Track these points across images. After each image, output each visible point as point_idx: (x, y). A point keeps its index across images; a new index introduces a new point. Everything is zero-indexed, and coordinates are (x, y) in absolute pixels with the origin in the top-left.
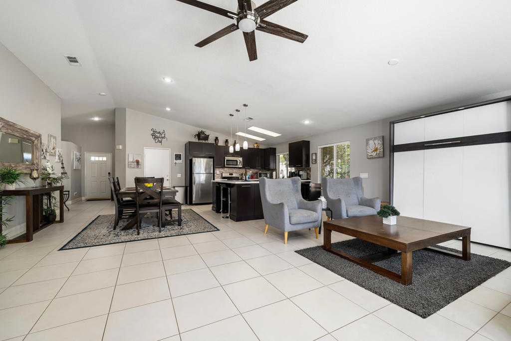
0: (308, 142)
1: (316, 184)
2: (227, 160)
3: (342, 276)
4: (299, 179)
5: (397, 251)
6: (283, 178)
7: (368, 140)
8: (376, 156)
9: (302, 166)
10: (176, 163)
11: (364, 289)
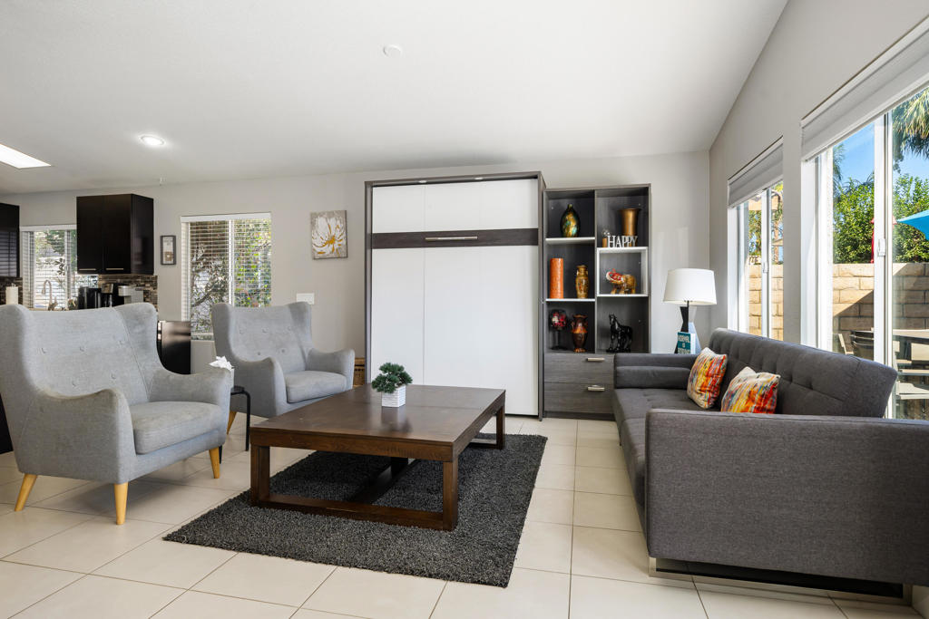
0: (149, 202)
1: (176, 323)
3: (327, 561)
4: (150, 311)
5: (406, 459)
6: (52, 307)
7: (314, 217)
8: (333, 255)
9: (128, 270)
11: (384, 574)
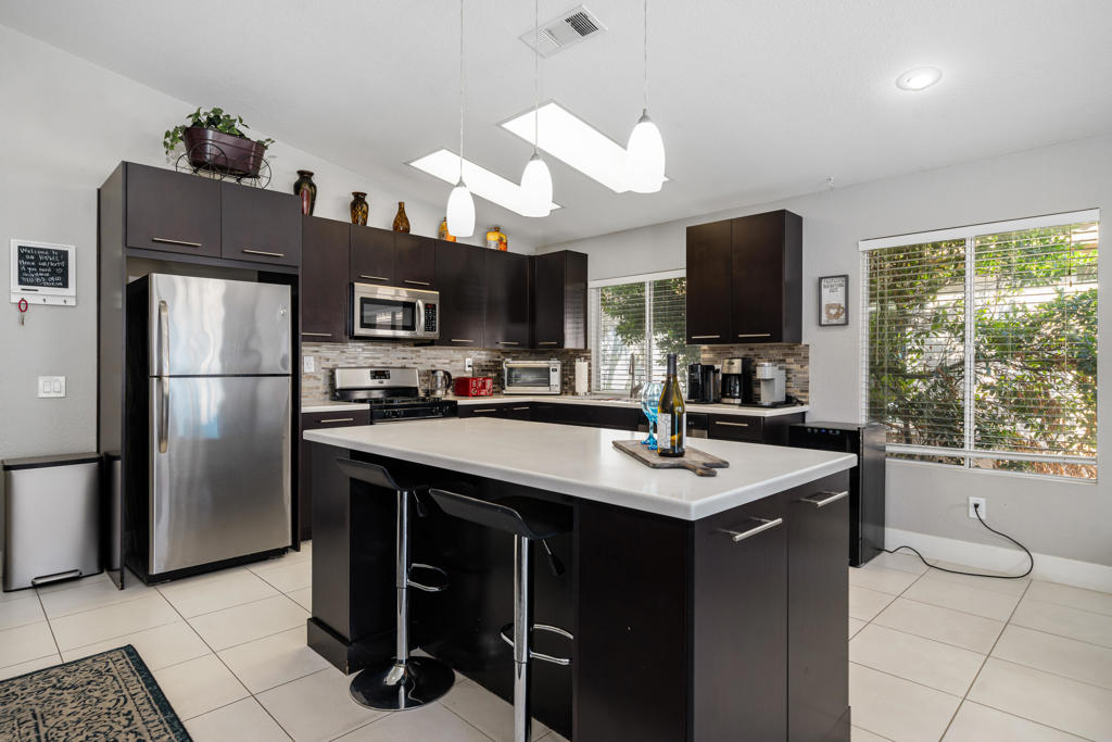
2: (364, 301)
10: (23, 306)
